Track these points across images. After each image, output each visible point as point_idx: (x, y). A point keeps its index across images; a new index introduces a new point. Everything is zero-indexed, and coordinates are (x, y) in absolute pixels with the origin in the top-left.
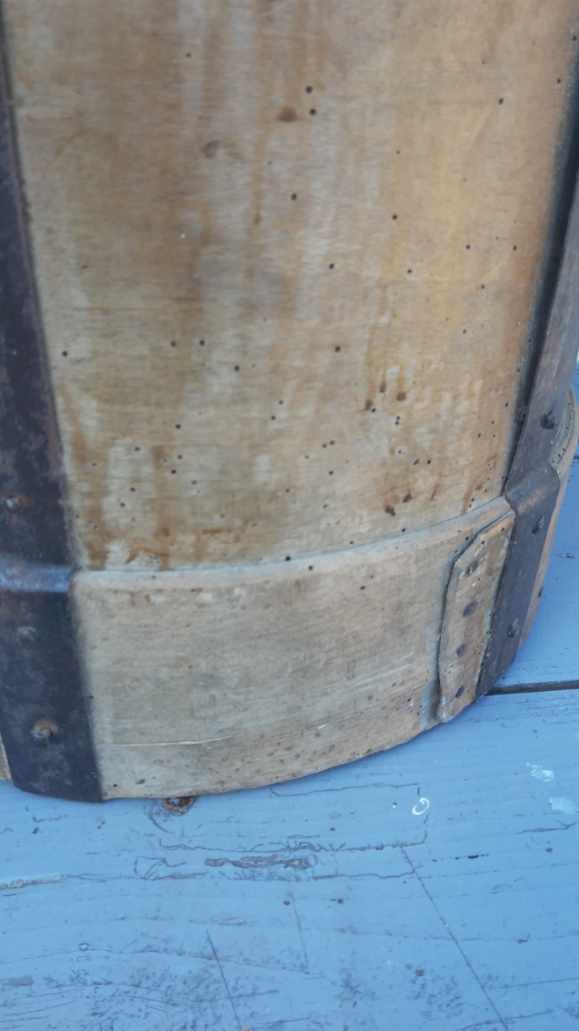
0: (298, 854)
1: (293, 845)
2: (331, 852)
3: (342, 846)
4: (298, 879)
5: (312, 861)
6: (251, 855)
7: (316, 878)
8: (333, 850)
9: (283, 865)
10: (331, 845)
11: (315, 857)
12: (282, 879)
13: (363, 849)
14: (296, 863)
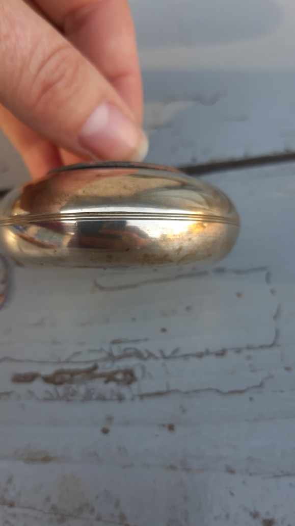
0: (122, 364)
1: (116, 352)
2: (162, 361)
3: (176, 351)
4: (121, 398)
5: (138, 373)
6: (66, 367)
7: (142, 396)
8: (164, 357)
9: (104, 379)
10: (162, 352)
11: (143, 368)
12: (102, 398)
13: (200, 355)
14: (120, 376)
